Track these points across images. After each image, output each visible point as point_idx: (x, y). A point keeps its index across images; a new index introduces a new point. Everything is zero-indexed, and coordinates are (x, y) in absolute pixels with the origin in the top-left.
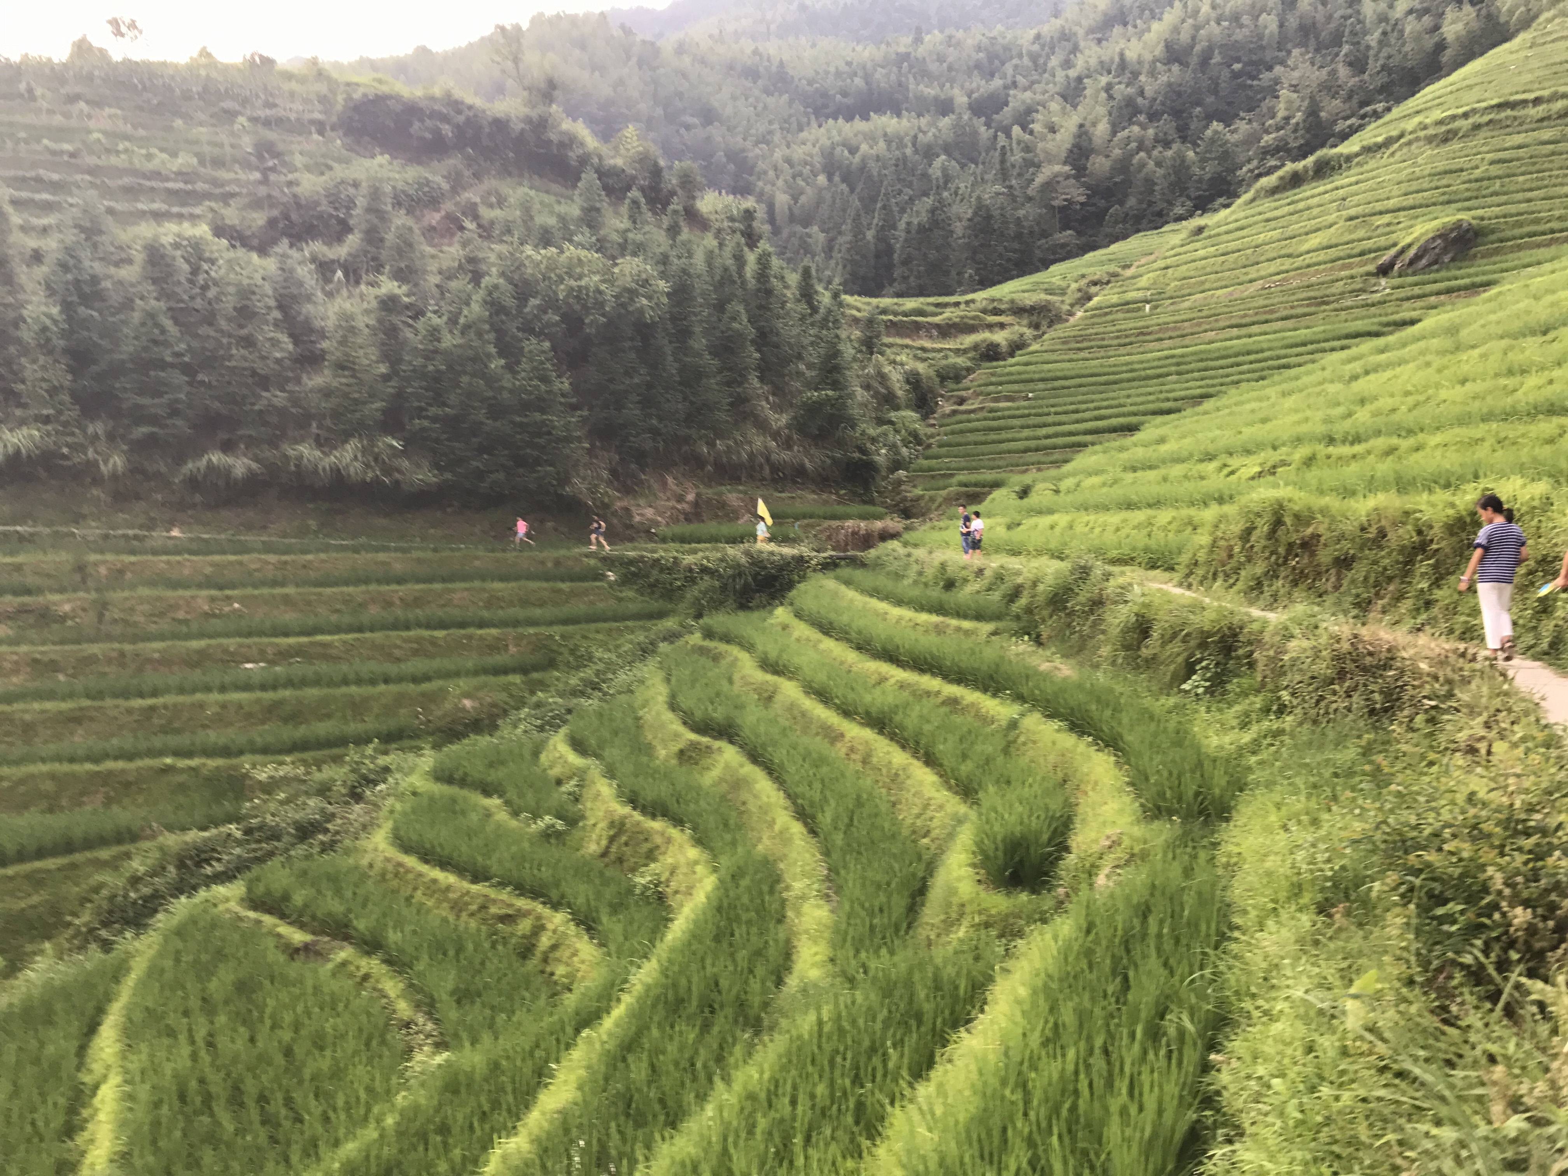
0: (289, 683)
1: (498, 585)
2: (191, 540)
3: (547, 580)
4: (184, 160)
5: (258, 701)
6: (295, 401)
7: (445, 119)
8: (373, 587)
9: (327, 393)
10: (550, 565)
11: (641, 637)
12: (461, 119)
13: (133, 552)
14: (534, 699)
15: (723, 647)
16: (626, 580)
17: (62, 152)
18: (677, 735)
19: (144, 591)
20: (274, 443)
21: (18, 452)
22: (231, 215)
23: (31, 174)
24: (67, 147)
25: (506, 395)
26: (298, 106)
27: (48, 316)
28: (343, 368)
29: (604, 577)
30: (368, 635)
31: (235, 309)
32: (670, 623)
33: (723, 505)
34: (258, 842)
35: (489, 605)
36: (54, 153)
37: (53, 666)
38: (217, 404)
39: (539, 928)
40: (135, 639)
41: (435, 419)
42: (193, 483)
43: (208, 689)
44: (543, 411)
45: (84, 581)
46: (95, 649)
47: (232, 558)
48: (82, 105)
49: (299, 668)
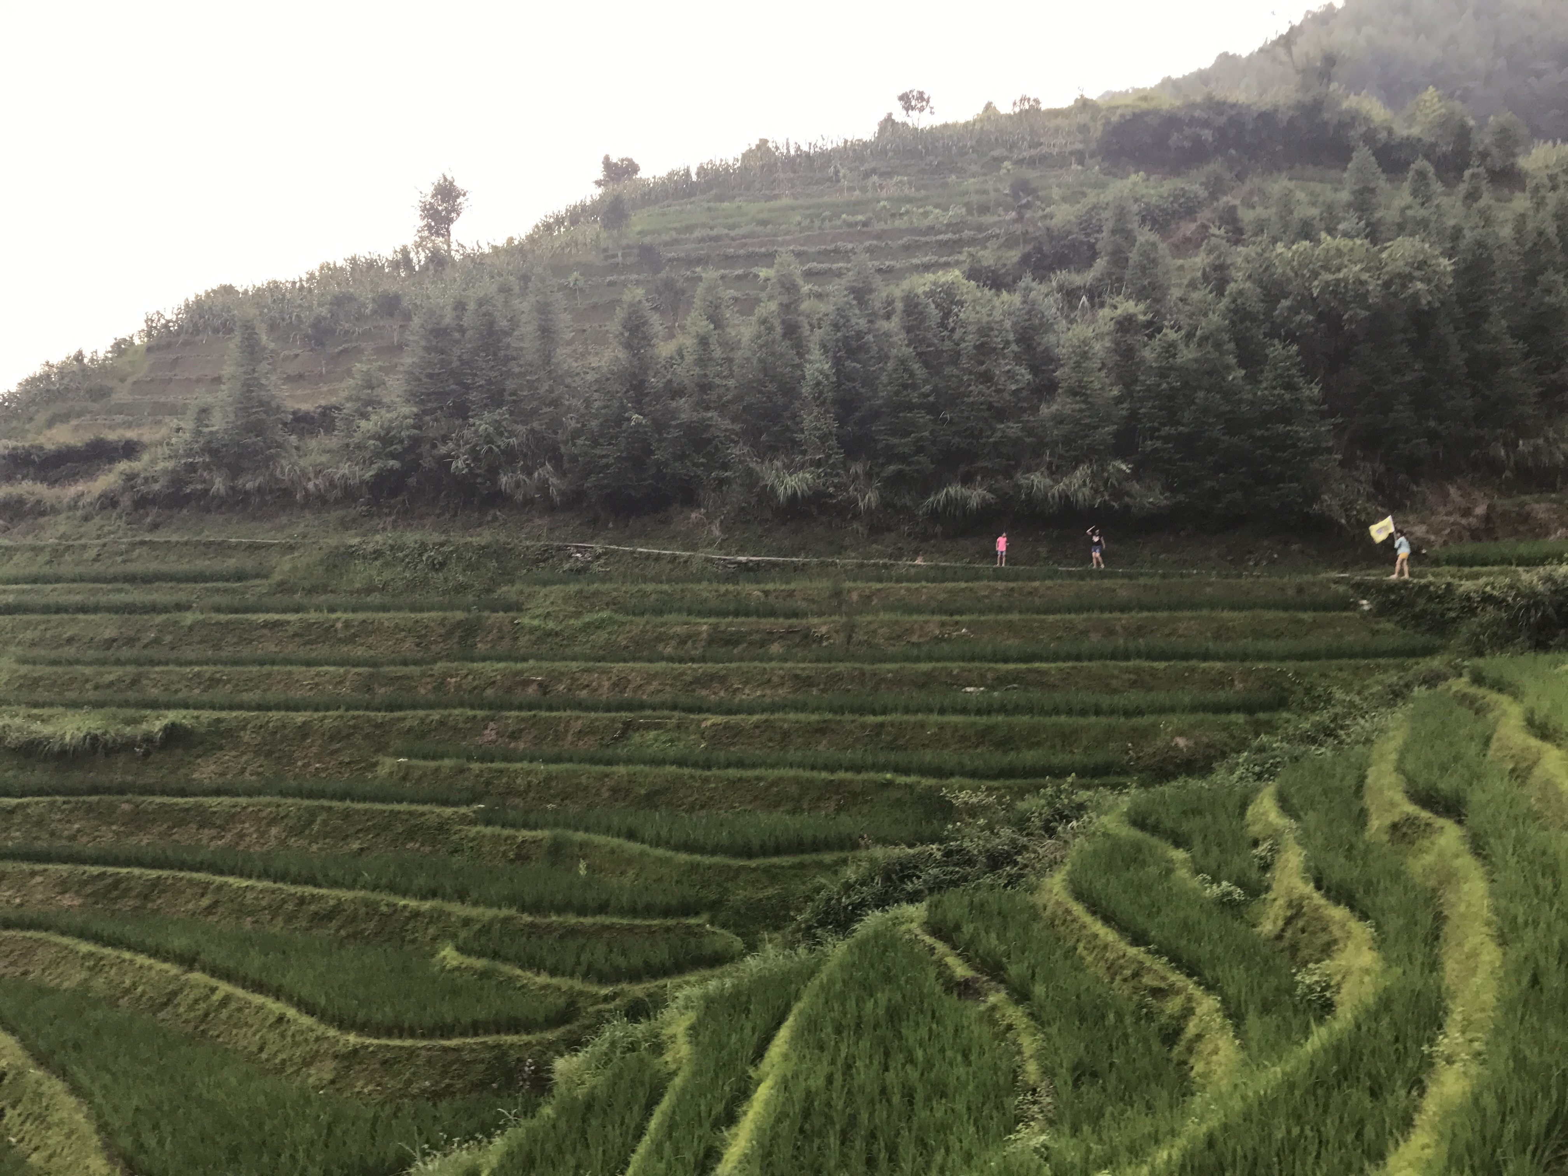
0: (1003, 709)
1: (1226, 614)
2: (932, 568)
3: (1286, 609)
4: (956, 212)
5: (973, 724)
6: (1030, 431)
7: (1206, 124)
8: (1095, 615)
9: (1059, 419)
10: (1291, 592)
11: (1392, 678)
12: (1222, 120)
13: (880, 580)
14: (1255, 743)
15: (1493, 696)
16: (1382, 611)
17: (857, 223)
18: (1393, 804)
19: (884, 616)
20: (1008, 473)
21: (795, 493)
22: (988, 257)
23: (831, 247)
24: (860, 218)
25: (1244, 408)
26: (1061, 141)
27: (821, 372)
28: (1075, 394)
29: (1356, 606)
30: (1085, 664)
31: (976, 347)
32: (1436, 663)
33: (1525, 518)
34: (956, 865)
35: (1217, 636)
36: (851, 225)
37: (807, 682)
38: (957, 439)
39: (1188, 1012)
40: (874, 660)
41: (1167, 439)
42: (934, 515)
43: (930, 710)
44: (1288, 422)
45: (840, 604)
46: (841, 667)
47: (963, 585)
48: (875, 178)
49: (1015, 695)
